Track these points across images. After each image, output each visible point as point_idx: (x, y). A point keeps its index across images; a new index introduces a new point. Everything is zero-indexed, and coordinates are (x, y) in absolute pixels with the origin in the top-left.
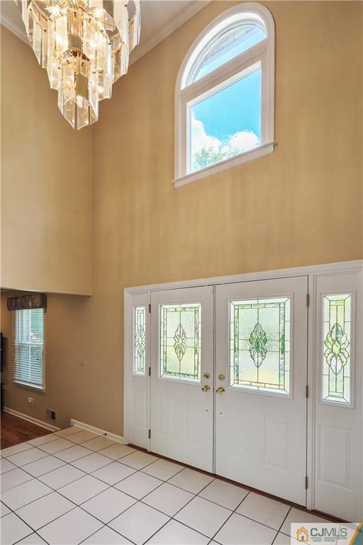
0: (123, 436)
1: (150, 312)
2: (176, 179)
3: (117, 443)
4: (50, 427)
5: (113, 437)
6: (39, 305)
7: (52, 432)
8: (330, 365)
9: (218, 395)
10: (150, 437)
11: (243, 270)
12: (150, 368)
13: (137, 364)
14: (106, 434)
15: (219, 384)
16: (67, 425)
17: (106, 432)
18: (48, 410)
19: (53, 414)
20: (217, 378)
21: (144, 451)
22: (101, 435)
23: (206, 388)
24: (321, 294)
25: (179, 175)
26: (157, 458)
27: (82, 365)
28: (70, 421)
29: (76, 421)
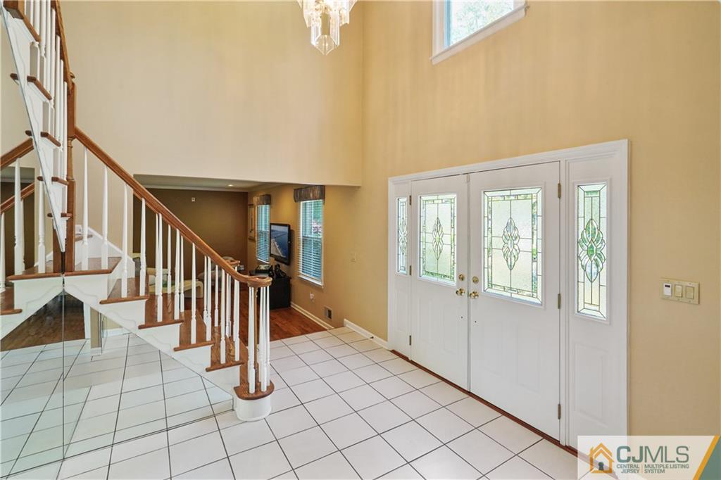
0: (387, 340)
1: (411, 204)
2: (434, 55)
3: (382, 348)
4: (324, 325)
5: (378, 341)
6: (318, 196)
7: (326, 330)
8: (585, 271)
9: (472, 300)
10: (410, 344)
11: (496, 156)
12: (411, 267)
13: (400, 262)
14: (372, 338)
15: (473, 287)
16: (341, 325)
17: (373, 335)
18: (325, 308)
19: (330, 312)
20: (472, 281)
21: (406, 359)
22: (368, 338)
23: (460, 292)
24: (573, 184)
25: (437, 50)
26: (416, 368)
27: (353, 260)
28: (343, 321)
29: (350, 322)
